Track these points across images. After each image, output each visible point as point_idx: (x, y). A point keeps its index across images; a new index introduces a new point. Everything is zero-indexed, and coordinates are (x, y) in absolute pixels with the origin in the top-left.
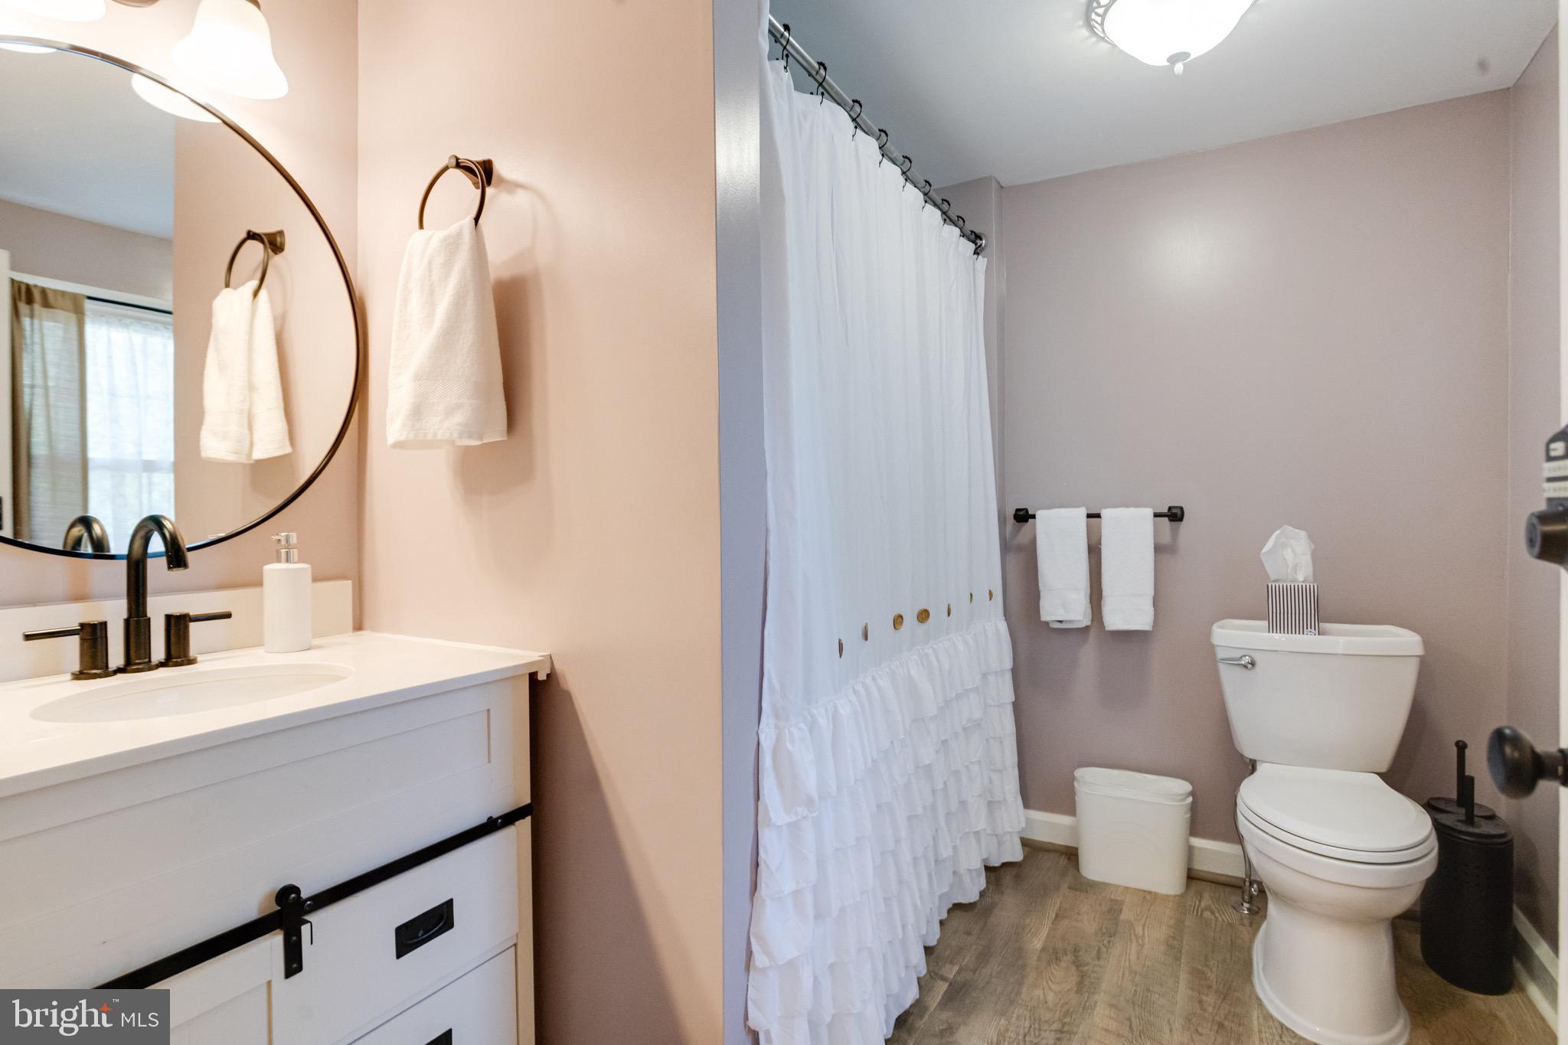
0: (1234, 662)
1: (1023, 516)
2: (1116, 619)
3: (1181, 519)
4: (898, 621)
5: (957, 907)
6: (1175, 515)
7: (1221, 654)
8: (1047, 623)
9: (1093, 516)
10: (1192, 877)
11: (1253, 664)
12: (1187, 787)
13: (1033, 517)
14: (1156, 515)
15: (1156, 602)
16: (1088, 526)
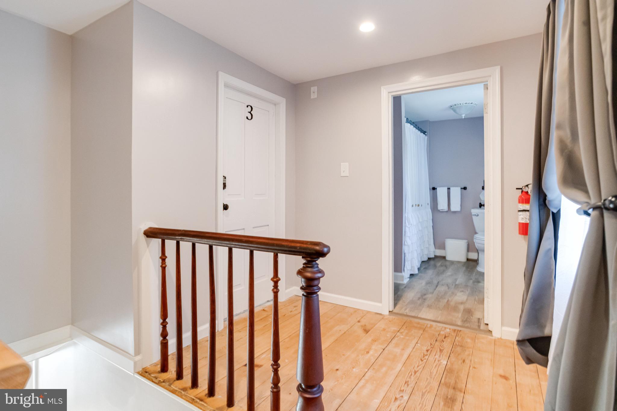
0: (475, 215)
1: (434, 189)
2: (453, 209)
3: (466, 189)
4: (413, 206)
5: (423, 262)
6: (465, 188)
7: (473, 214)
8: (439, 210)
9: (449, 189)
10: (468, 260)
11: (478, 215)
12: (467, 241)
13: (436, 189)
14: (461, 188)
15: (461, 206)
16: (448, 191)
